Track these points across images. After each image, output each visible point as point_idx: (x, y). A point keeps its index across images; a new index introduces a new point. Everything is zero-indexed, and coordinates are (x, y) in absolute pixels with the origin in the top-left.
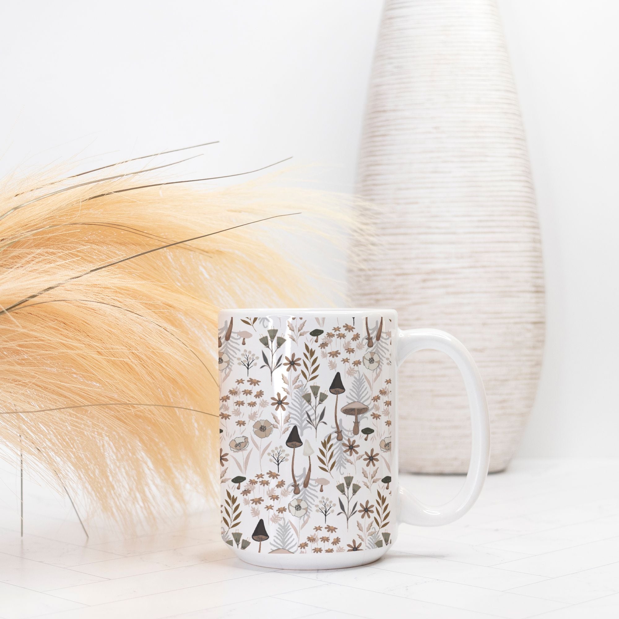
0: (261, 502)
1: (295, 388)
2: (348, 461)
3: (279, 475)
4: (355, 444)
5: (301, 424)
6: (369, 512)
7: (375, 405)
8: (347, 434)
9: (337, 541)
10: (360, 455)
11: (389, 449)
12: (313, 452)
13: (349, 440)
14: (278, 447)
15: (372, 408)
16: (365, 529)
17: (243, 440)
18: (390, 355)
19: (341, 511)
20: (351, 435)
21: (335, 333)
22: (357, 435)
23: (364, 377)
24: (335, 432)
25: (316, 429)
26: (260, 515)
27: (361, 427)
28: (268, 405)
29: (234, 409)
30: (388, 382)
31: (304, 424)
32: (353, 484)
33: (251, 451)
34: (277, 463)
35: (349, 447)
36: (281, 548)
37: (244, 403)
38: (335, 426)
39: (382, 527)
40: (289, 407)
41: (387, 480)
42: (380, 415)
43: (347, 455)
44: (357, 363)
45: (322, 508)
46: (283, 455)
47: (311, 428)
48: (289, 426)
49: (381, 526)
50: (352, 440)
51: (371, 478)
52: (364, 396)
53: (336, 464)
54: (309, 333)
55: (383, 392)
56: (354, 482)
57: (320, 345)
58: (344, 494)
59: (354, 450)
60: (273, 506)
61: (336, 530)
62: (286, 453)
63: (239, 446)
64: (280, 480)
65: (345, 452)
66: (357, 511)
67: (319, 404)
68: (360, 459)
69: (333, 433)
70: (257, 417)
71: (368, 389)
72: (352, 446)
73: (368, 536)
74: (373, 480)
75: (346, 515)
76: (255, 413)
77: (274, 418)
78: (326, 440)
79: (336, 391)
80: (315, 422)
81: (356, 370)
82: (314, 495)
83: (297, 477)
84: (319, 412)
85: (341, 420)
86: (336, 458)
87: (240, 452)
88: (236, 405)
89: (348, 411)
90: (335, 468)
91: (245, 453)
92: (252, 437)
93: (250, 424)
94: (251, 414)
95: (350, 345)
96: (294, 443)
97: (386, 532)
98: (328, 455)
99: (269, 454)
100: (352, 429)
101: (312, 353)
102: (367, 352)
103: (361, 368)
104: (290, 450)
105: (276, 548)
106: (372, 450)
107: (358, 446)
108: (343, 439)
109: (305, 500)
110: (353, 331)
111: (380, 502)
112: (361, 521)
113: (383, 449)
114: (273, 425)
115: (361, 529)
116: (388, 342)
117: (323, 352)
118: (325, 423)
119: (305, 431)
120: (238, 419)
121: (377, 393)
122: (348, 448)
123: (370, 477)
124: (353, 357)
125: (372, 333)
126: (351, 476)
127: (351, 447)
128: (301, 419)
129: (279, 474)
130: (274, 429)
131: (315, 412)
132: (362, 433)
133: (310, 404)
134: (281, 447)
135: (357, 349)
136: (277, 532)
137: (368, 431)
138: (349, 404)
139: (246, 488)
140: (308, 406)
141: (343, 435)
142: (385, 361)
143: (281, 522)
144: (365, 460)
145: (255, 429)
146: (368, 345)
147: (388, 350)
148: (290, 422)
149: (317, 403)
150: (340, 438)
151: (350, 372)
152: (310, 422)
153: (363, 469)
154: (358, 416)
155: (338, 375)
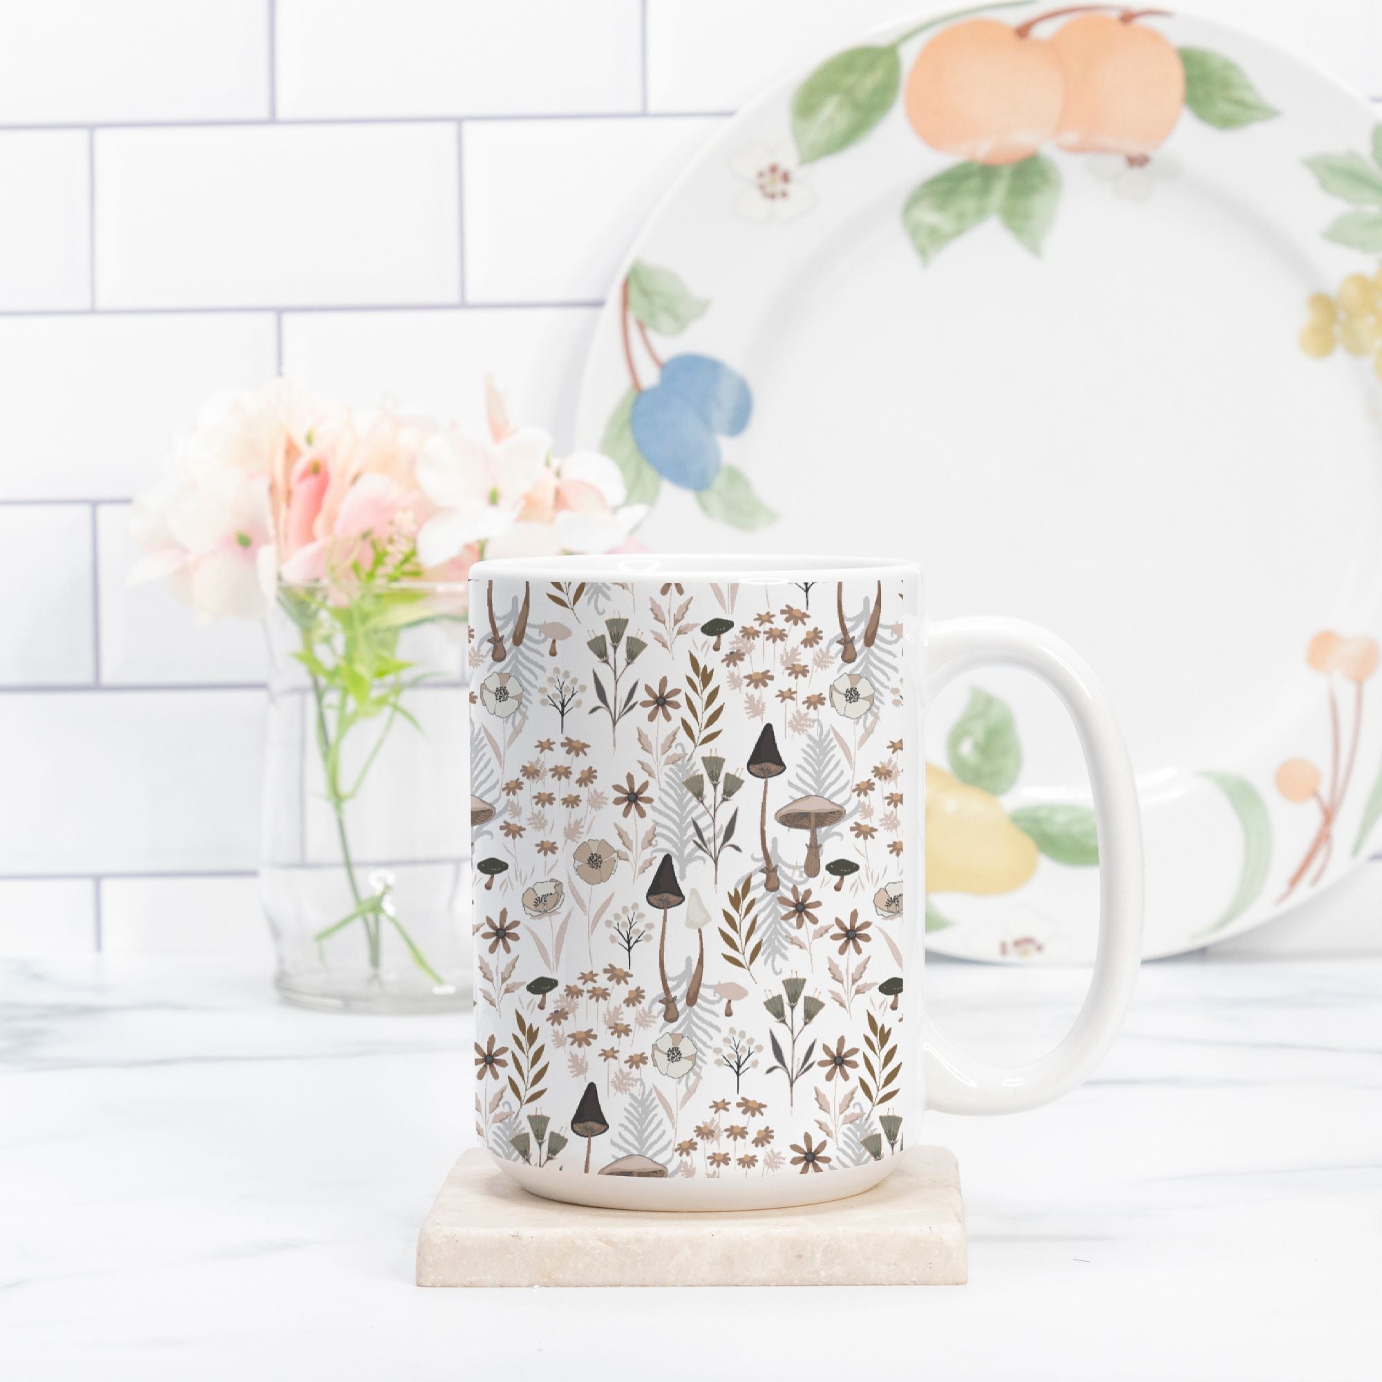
0: (591, 1040)
1: (667, 763)
2: (793, 941)
3: (631, 976)
4: (811, 900)
5: (681, 851)
6: (845, 1067)
7: (860, 804)
8: (790, 875)
9: (765, 1137)
10: (822, 927)
11: (899, 912)
12: (708, 919)
13: (795, 891)
14: (630, 907)
15: (853, 812)
16: (834, 1107)
17: (550, 888)
18: (901, 680)
19: (776, 1063)
20: (801, 876)
21: (761, 629)
22: (815, 876)
23: (832, 735)
24: (762, 871)
25: (716, 862)
26: (588, 1074)
27: (826, 858)
28: (605, 804)
29: (532, 813)
30: (896, 747)
31: (687, 851)
32: (806, 998)
33: (569, 915)
34: (627, 947)
35: (796, 906)
36: (636, 1153)
37: (554, 799)
38: (760, 854)
39: (879, 1103)
40: (654, 809)
41: (893, 987)
42: (875, 827)
43: (791, 925)
44: (815, 701)
45: (730, 1055)
46: (640, 926)
47: (704, 860)
48: (654, 855)
49: (878, 1100)
50: (801, 889)
51: (850, 983)
52: (833, 783)
53: (762, 949)
54: (700, 627)
55: (883, 773)
56: (807, 991)
57: (724, 657)
58: (784, 1022)
59: (808, 915)
60: (618, 1051)
61: (763, 1110)
62: (646, 920)
63: (542, 904)
64: (634, 988)
65: (786, 918)
66: (815, 1064)
67: (722, 802)
68: (821, 935)
69: (755, 872)
70: (581, 833)
71: (844, 765)
72: (802, 903)
73: (844, 1123)
74: (855, 987)
75: (788, 1073)
76: (578, 824)
77: (620, 835)
78: (740, 890)
79: (762, 769)
80: (712, 844)
81: (812, 718)
82: (710, 1024)
83: (672, 979)
84: (723, 820)
85: (775, 841)
86: (764, 934)
87: (546, 919)
88: (537, 803)
89: (792, 819)
90: (760, 958)
91: (557, 920)
92: (570, 882)
93: (566, 850)
94: (570, 825)
95: (798, 657)
96: (666, 895)
97: (891, 1114)
98: (745, 926)
99: (608, 924)
100: (802, 862)
101: (706, 677)
102: (841, 673)
103: (825, 711)
104: (655, 915)
105: (625, 1154)
106: (854, 915)
107: (818, 904)
108: (781, 888)
109: (691, 1036)
110: (804, 624)
111: (875, 1040)
112: (827, 1088)
113: (880, 912)
114: (618, 852)
115: (823, 1107)
116: (894, 648)
117: (732, 675)
118: (737, 848)
119: (690, 868)
120: (540, 836)
121: (865, 775)
122: (793, 909)
123: (847, 980)
124: (805, 687)
125: (854, 628)
126: (800, 976)
127: (800, 907)
128: (681, 839)
129: (630, 972)
130: (620, 863)
131: (714, 821)
132: (828, 873)
133: (702, 802)
134: (635, 906)
135: (815, 667)
136: (627, 1115)
137: (842, 868)
138: (796, 801)
139: (558, 1007)
140: (695, 808)
141: (780, 877)
142: (888, 697)
143: (636, 1090)
144: (835, 937)
145: (578, 863)
146: (843, 657)
147: (895, 669)
148: (656, 845)
149: (719, 799)
150: (772, 884)
151: (798, 724)
152: (702, 845)
153: (830, 960)
154: (818, 830)
155: (768, 730)
